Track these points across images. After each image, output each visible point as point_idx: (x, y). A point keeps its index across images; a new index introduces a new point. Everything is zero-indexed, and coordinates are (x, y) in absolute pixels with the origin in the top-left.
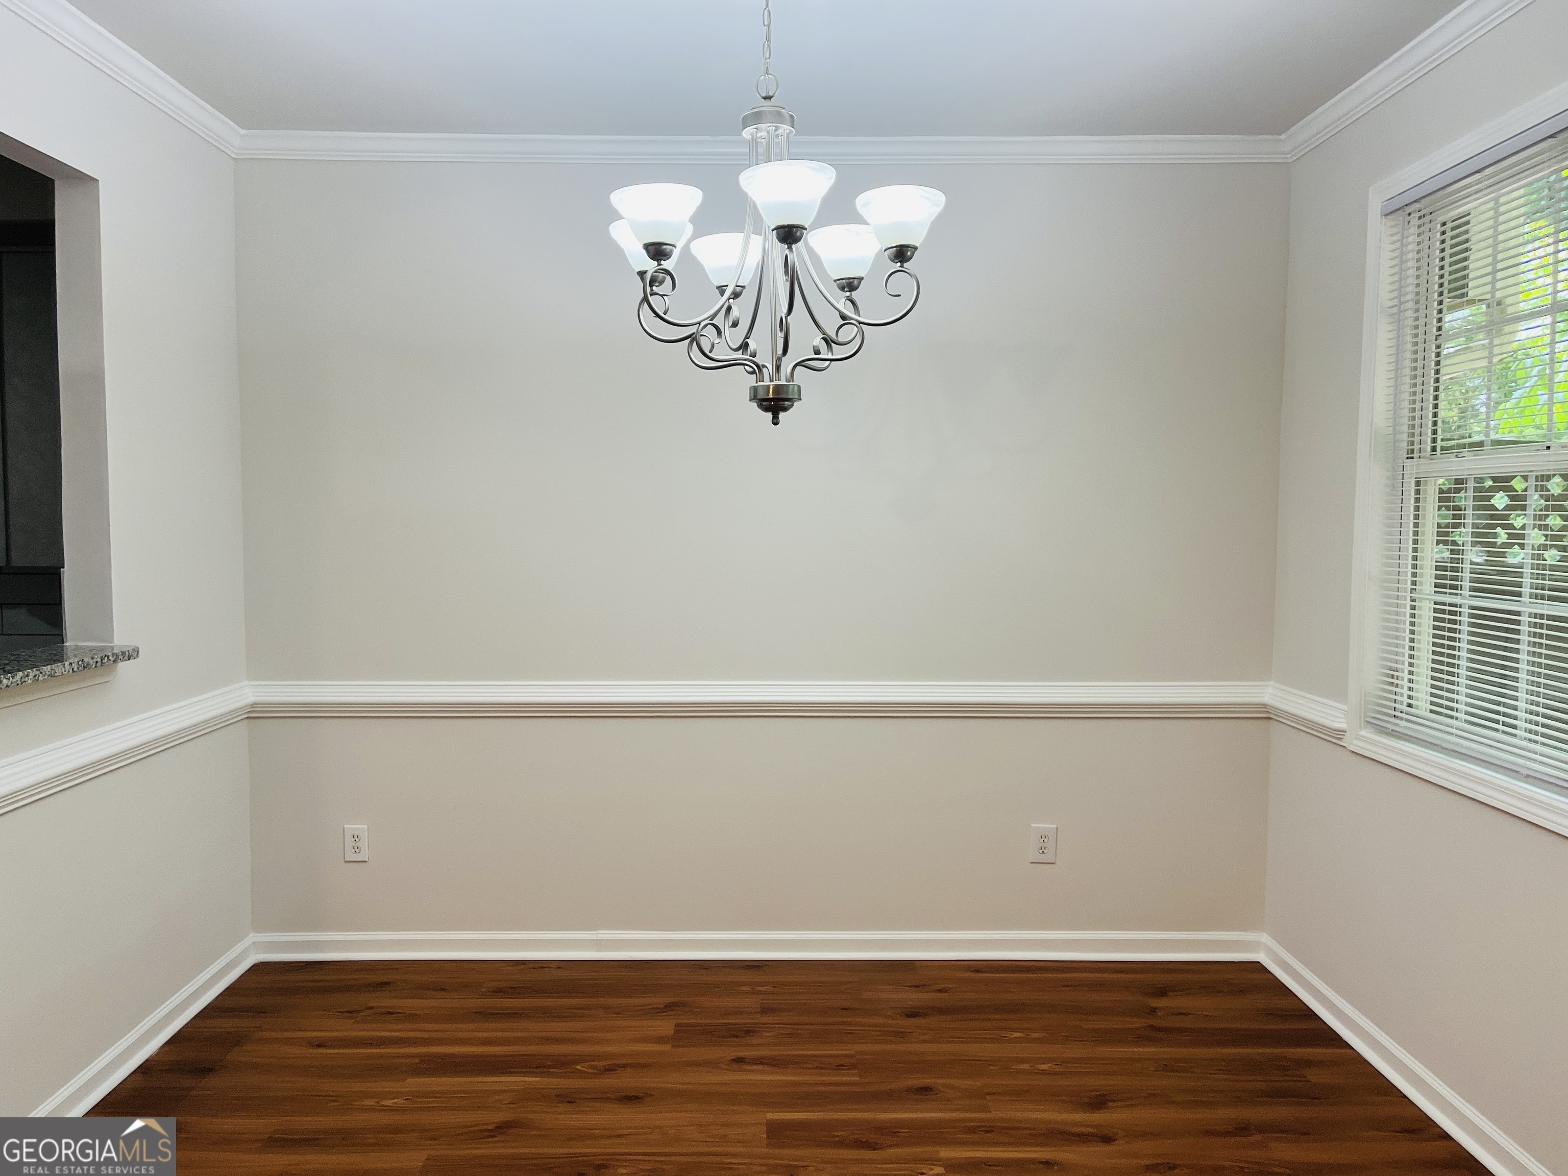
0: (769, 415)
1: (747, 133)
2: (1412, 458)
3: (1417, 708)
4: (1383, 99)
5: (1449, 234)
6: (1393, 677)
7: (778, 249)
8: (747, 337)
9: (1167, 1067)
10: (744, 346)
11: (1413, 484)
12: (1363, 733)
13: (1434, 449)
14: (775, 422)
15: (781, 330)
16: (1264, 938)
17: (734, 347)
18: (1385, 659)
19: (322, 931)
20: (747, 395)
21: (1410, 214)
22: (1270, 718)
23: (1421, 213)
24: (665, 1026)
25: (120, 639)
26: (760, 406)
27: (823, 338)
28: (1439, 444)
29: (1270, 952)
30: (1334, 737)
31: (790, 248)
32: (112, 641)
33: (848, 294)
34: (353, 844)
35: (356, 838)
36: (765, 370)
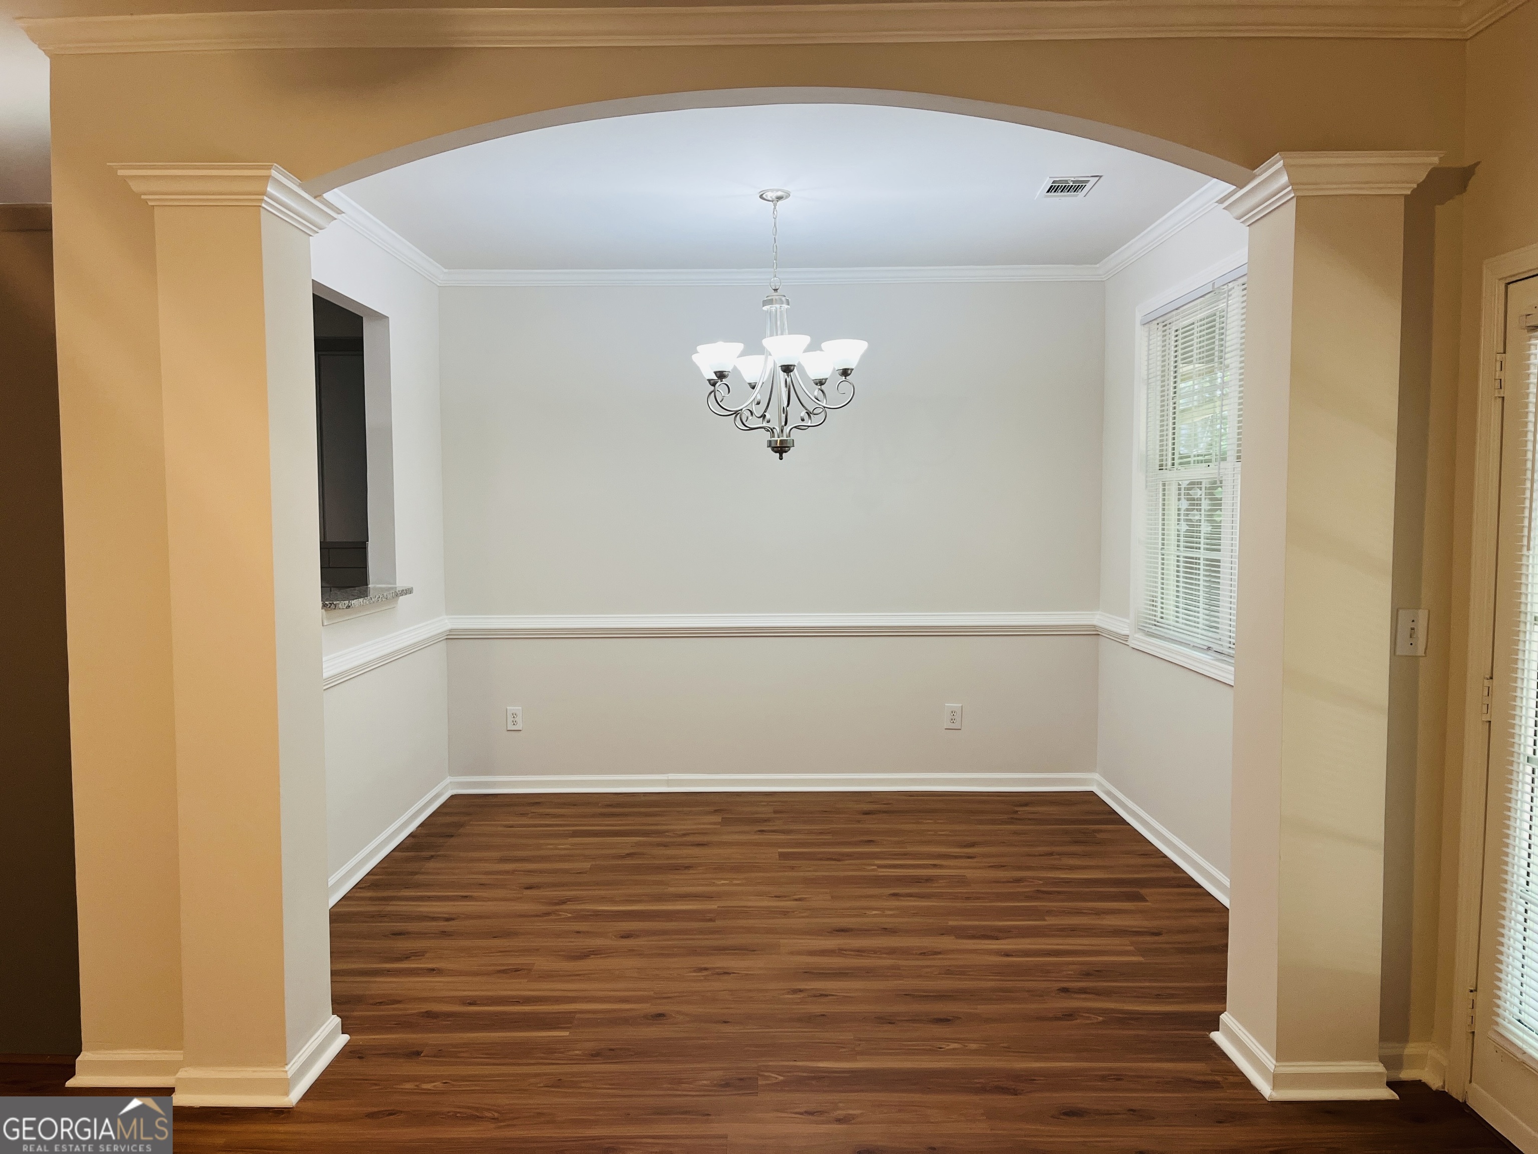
0: (778, 455)
1: (765, 308)
2: (1162, 469)
3: (1167, 619)
4: (1152, 248)
5: (1180, 336)
6: (1153, 601)
7: (782, 375)
8: (765, 412)
9: (1015, 833)
10: (764, 416)
11: (1161, 485)
12: (1136, 636)
13: (1173, 464)
14: (781, 458)
15: (784, 413)
16: (1096, 776)
17: (758, 416)
18: (1147, 590)
19: (496, 775)
20: (766, 444)
21: (1158, 324)
22: (1099, 635)
23: (1164, 324)
24: (717, 818)
25: (401, 583)
26: (773, 450)
27: (807, 413)
28: (1177, 461)
29: (1100, 785)
30: (1123, 640)
31: (788, 375)
32: (395, 584)
33: (820, 387)
34: (513, 719)
35: (514, 715)
36: (774, 430)
